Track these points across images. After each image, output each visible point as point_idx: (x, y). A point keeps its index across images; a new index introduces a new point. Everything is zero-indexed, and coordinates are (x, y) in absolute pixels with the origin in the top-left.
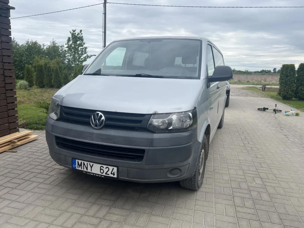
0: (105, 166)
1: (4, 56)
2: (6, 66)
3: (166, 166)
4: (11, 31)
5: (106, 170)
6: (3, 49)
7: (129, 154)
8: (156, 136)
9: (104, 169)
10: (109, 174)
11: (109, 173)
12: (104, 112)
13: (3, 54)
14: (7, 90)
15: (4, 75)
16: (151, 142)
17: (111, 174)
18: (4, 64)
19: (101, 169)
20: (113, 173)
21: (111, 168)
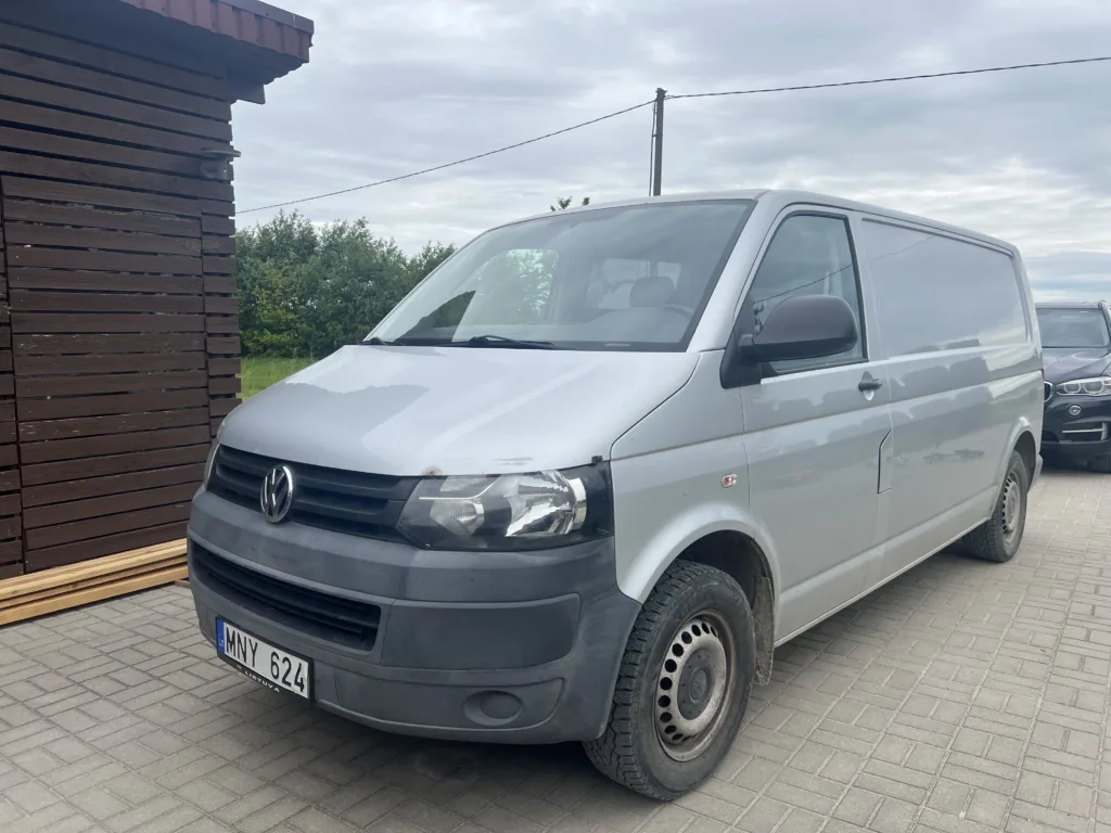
0: (282, 654)
1: (209, 294)
2: (215, 325)
3: (455, 677)
4: (233, 221)
5: (283, 667)
6: (207, 274)
7: (341, 618)
8: (423, 558)
9: (279, 663)
10: (289, 684)
11: (291, 679)
12: (295, 466)
13: (207, 289)
14: (213, 397)
15: (205, 351)
16: (400, 579)
17: (296, 683)
18: (209, 320)
19: (273, 663)
20: (299, 681)
21: (295, 661)
